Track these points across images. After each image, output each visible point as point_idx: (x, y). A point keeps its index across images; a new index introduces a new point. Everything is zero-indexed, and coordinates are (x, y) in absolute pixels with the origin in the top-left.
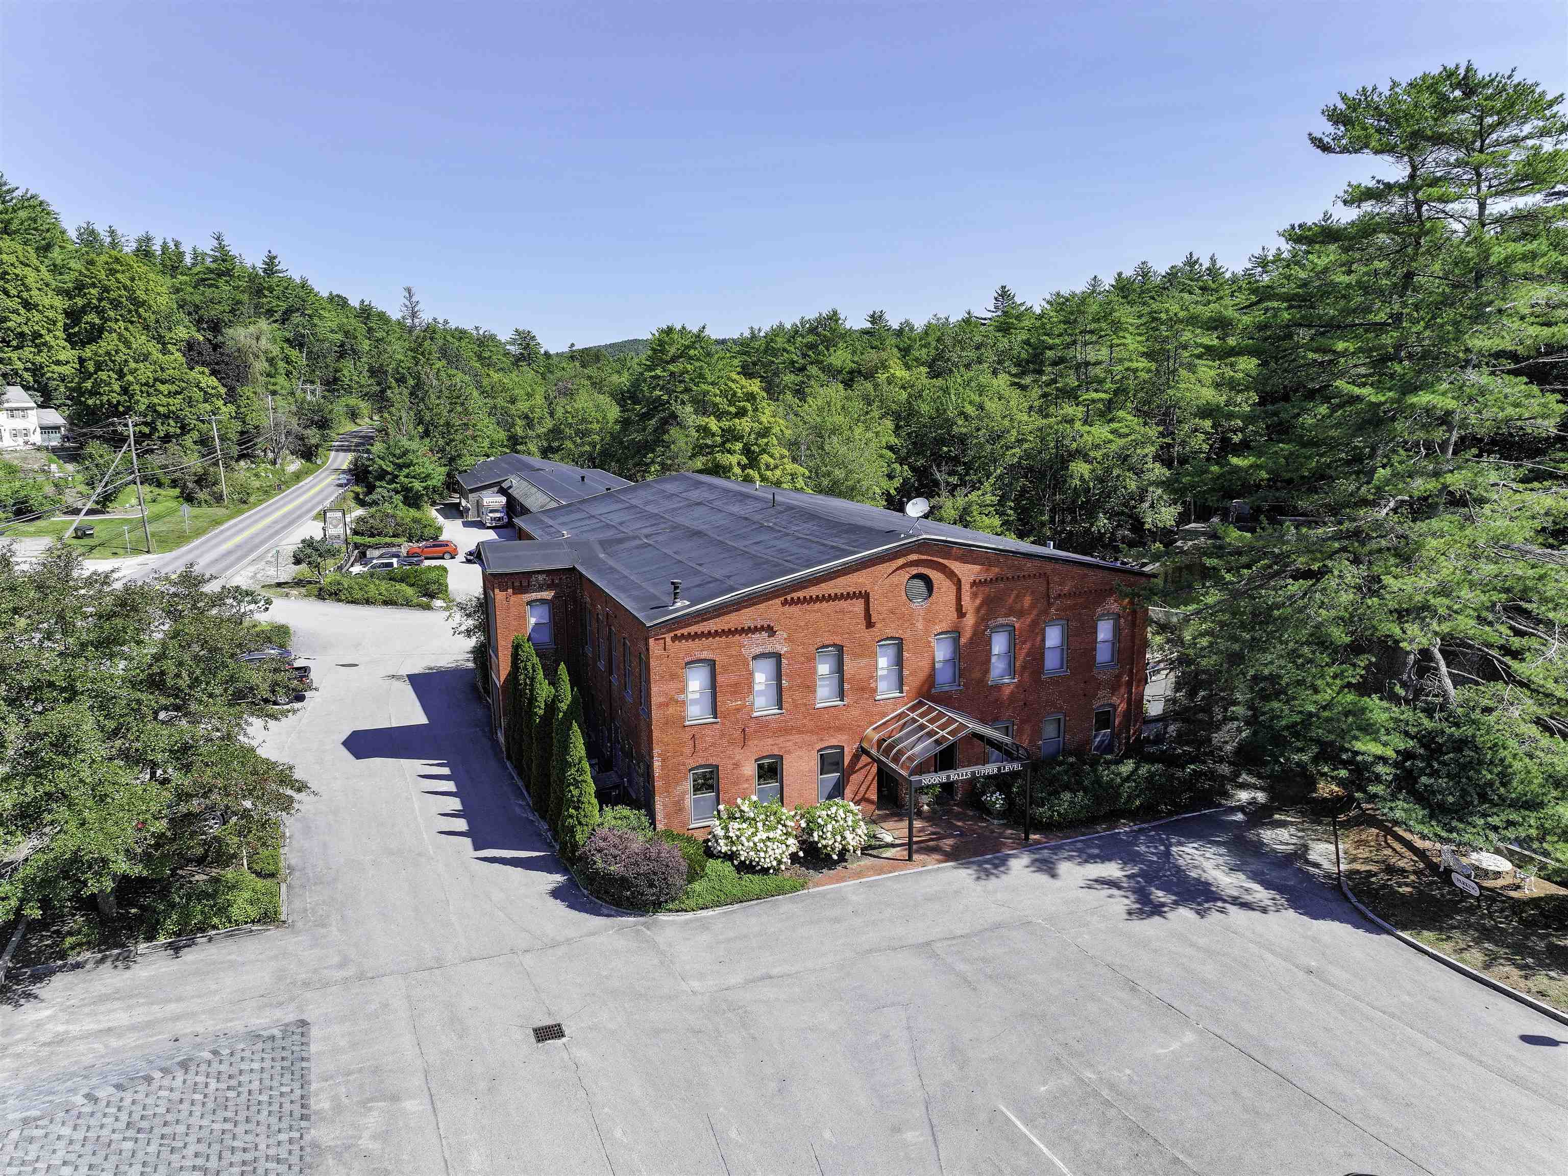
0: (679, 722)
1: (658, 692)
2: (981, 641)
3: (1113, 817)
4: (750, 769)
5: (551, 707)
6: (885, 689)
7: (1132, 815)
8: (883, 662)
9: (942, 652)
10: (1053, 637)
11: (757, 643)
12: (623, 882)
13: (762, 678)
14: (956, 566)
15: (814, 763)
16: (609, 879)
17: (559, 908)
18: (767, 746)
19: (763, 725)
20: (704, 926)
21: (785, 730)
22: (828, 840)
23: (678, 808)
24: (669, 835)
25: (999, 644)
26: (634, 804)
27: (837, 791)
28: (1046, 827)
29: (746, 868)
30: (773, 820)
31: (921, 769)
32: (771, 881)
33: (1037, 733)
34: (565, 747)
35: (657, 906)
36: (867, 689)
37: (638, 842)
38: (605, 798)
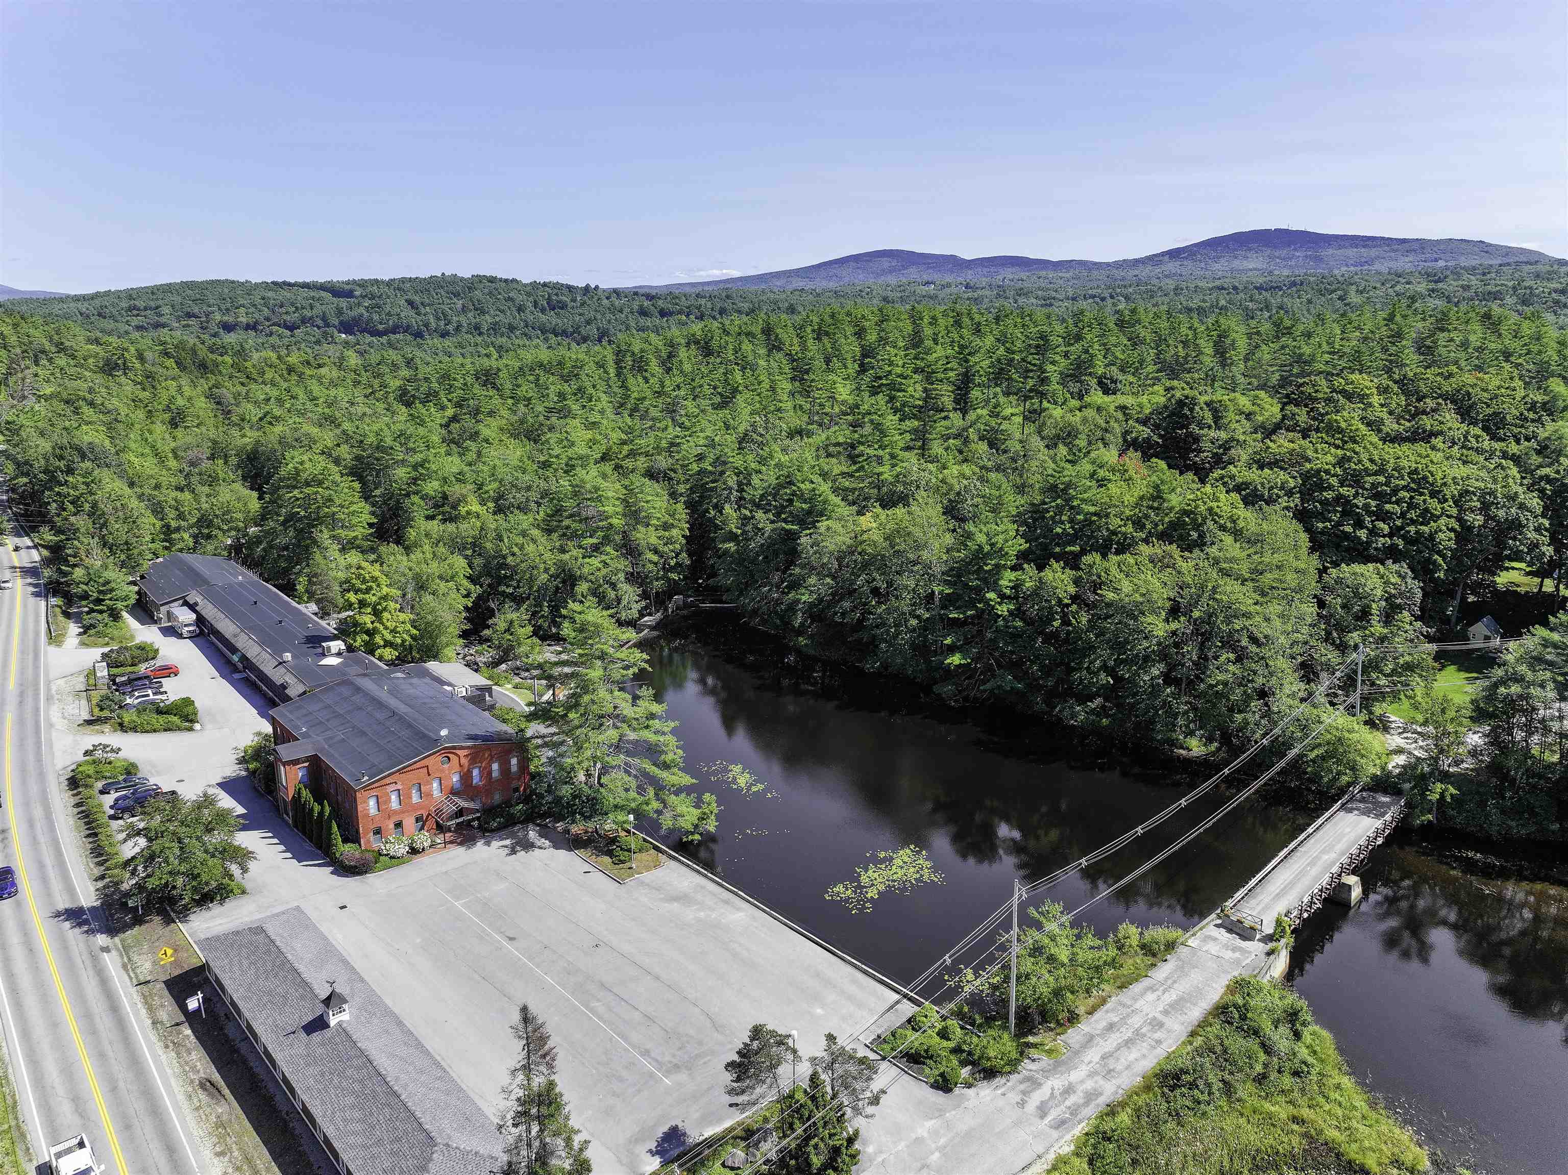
0: (367, 815)
1: (360, 808)
2: (469, 772)
3: (515, 824)
4: (392, 826)
5: (321, 813)
6: (436, 793)
7: (521, 823)
8: (435, 785)
9: (455, 778)
10: (495, 766)
11: (393, 787)
12: (356, 867)
13: (394, 797)
14: (458, 752)
15: (414, 820)
16: (351, 867)
17: (335, 877)
18: (396, 819)
19: (395, 812)
20: (381, 876)
21: (403, 812)
22: (418, 846)
23: (369, 841)
24: (367, 850)
25: (475, 772)
26: (353, 842)
27: (422, 828)
28: (492, 831)
29: (392, 857)
30: (400, 841)
31: (449, 819)
32: (401, 861)
33: (492, 798)
34: (330, 828)
35: (366, 872)
36: (429, 795)
37: (357, 854)
38: (345, 840)
